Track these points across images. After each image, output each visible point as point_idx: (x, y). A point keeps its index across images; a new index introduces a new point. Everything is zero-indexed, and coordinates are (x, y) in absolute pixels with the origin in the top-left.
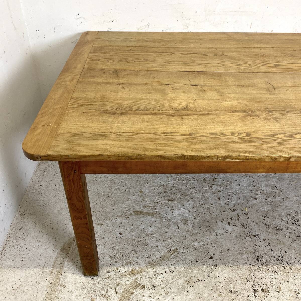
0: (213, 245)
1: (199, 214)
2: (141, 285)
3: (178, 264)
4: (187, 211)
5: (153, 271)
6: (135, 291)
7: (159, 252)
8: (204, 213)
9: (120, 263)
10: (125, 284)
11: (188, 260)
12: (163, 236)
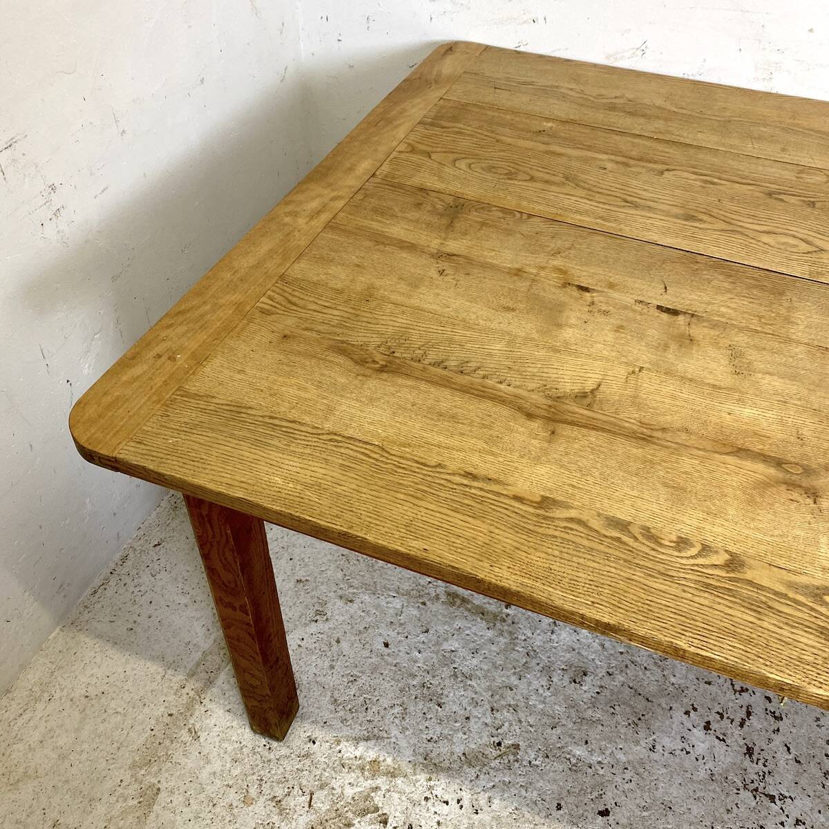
0: (628, 776)
1: (627, 666)
2: (380, 812)
3: (504, 791)
4: (595, 644)
5: (429, 784)
6: (359, 822)
7: (466, 737)
8: (645, 668)
9: (351, 729)
10: (339, 790)
11: (535, 794)
12: (497, 694)
